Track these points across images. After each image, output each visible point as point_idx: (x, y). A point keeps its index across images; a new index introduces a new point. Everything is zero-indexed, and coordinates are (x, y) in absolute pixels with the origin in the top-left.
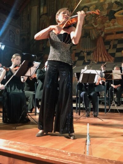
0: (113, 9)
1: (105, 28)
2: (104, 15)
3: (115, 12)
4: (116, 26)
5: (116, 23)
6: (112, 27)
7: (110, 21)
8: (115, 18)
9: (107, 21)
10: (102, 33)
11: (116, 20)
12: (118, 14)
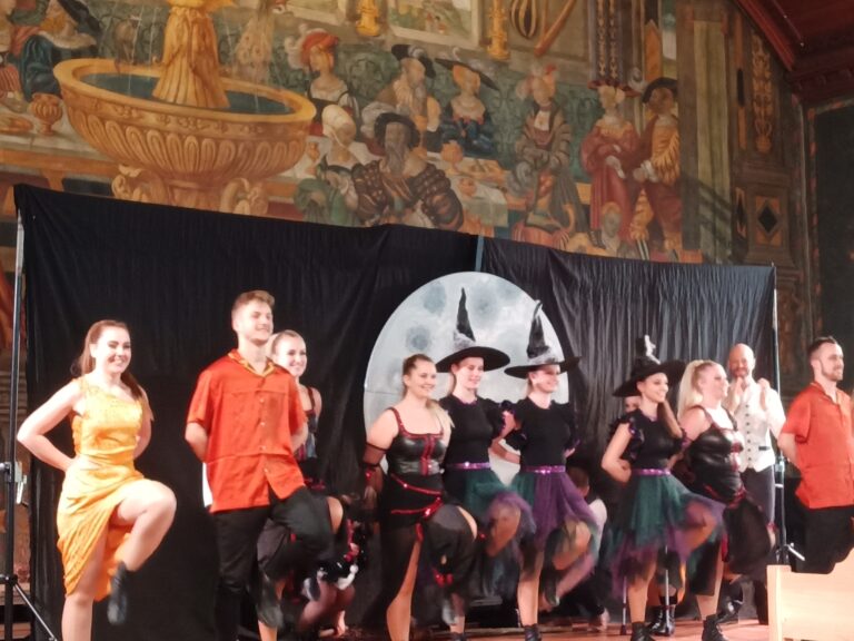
3: (57, 56)
4: (63, 145)
5: (64, 126)
6: (43, 144)
11: (62, 103)
12: (74, 73)
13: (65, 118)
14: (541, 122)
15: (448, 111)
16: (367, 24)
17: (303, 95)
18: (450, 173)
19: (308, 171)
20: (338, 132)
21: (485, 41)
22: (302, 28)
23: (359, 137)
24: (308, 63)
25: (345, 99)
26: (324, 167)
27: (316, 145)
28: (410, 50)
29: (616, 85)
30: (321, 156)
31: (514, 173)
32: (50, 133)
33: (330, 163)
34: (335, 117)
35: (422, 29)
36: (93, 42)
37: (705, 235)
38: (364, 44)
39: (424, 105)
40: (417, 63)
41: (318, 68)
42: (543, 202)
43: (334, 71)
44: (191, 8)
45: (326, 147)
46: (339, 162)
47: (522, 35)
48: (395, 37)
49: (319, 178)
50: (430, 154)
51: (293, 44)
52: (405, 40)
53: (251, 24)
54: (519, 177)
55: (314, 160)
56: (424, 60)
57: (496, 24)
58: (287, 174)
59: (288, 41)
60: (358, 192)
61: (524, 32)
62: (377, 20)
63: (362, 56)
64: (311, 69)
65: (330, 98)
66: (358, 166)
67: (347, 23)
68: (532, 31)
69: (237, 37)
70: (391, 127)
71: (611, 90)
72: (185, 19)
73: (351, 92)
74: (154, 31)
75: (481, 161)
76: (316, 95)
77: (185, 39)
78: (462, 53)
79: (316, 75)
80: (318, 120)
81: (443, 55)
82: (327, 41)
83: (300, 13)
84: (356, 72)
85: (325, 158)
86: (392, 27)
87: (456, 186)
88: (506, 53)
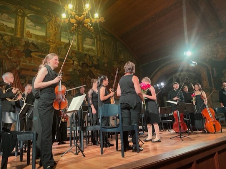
0: (29, 49)
1: (21, 63)
2: (20, 50)
3: (32, 52)
4: (32, 65)
5: (32, 62)
6: (28, 64)
7: (26, 57)
8: (31, 56)
9: (23, 57)
10: (17, 66)
11: (32, 59)
12: (35, 54)
13: (33, 61)
14: (106, 65)
15: (93, 63)
17: (71, 59)
18: (93, 71)
19: (72, 70)
20: (76, 65)
21: (98, 54)
23: (79, 66)
24: (72, 55)
25: (77, 60)
26: (74, 69)
27: (73, 67)
29: (116, 61)
32: (30, 63)
34: (76, 63)
35: (89, 52)
36: (38, 50)
38: (80, 53)
39: (89, 62)
40: (88, 56)
43: (76, 56)
44: (54, 47)
45: (74, 67)
46: (77, 69)
50: (90, 69)
52: (86, 53)
53: (63, 50)
56: (89, 56)
57: (99, 52)
58: (69, 70)
60: (79, 73)
61: (103, 53)
62: (82, 50)
63: (80, 55)
65: (75, 60)
66: (79, 70)
67: (78, 50)
69: (61, 51)
70: (84, 65)
71: (115, 62)
72: (53, 48)
73: (78, 60)
74: (48, 49)
75: (98, 70)
76: (73, 59)
77: (53, 51)
78: (94, 55)
79: (73, 57)
80: (73, 63)
81: (92, 56)
82: (75, 52)
84: (79, 57)
85: (74, 68)
86: (84, 51)
87: (94, 73)
88: (101, 56)
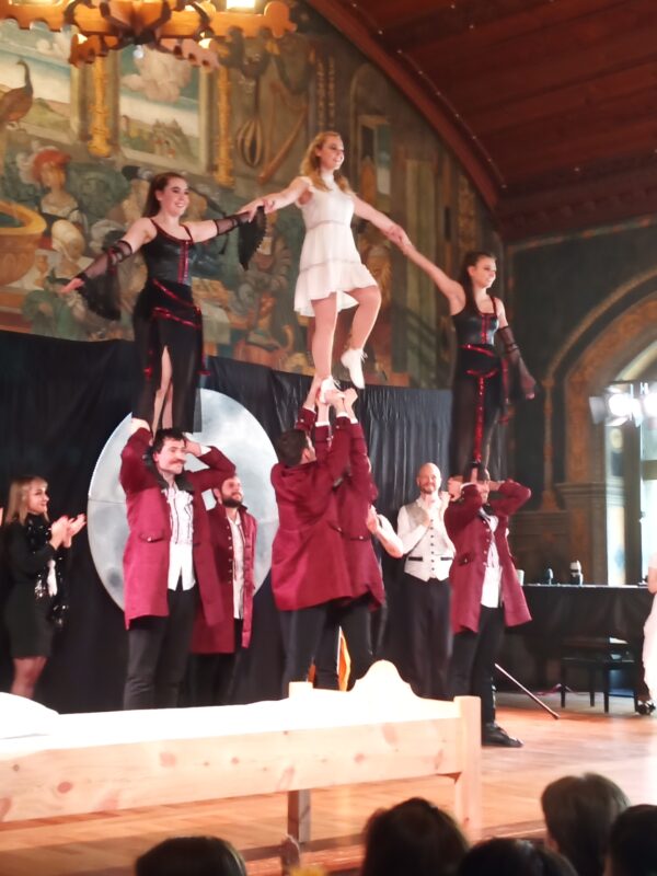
14: (265, 247)
16: (99, 145)
17: (33, 210)
19: (36, 283)
20: (68, 246)
21: (212, 168)
22: (35, 145)
24: (39, 179)
25: (75, 215)
26: (53, 279)
27: (45, 258)
28: (140, 171)
30: (50, 269)
31: (237, 294)
33: (58, 276)
34: (64, 232)
35: (152, 152)
37: (412, 359)
38: (95, 163)
40: (145, 184)
41: (49, 185)
42: (264, 322)
43: (65, 188)
46: (67, 275)
47: (247, 164)
48: (126, 159)
49: (46, 289)
51: (26, 160)
52: (136, 161)
54: (242, 298)
55: (42, 272)
57: (223, 152)
58: (15, 285)
59: (20, 158)
61: (249, 160)
62: (108, 142)
63: (92, 175)
64: (42, 184)
65: (60, 214)
67: (79, 143)
68: (257, 160)
73: (81, 208)
75: (206, 280)
76: (47, 210)
78: (190, 177)
79: (47, 190)
80: (48, 235)
82: (59, 159)
83: (32, 130)
84: (86, 189)
85: (53, 272)
86: (122, 148)
88: (232, 179)
